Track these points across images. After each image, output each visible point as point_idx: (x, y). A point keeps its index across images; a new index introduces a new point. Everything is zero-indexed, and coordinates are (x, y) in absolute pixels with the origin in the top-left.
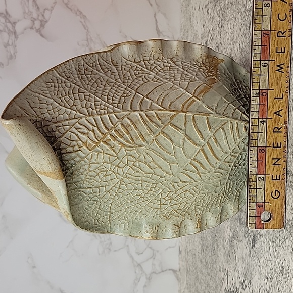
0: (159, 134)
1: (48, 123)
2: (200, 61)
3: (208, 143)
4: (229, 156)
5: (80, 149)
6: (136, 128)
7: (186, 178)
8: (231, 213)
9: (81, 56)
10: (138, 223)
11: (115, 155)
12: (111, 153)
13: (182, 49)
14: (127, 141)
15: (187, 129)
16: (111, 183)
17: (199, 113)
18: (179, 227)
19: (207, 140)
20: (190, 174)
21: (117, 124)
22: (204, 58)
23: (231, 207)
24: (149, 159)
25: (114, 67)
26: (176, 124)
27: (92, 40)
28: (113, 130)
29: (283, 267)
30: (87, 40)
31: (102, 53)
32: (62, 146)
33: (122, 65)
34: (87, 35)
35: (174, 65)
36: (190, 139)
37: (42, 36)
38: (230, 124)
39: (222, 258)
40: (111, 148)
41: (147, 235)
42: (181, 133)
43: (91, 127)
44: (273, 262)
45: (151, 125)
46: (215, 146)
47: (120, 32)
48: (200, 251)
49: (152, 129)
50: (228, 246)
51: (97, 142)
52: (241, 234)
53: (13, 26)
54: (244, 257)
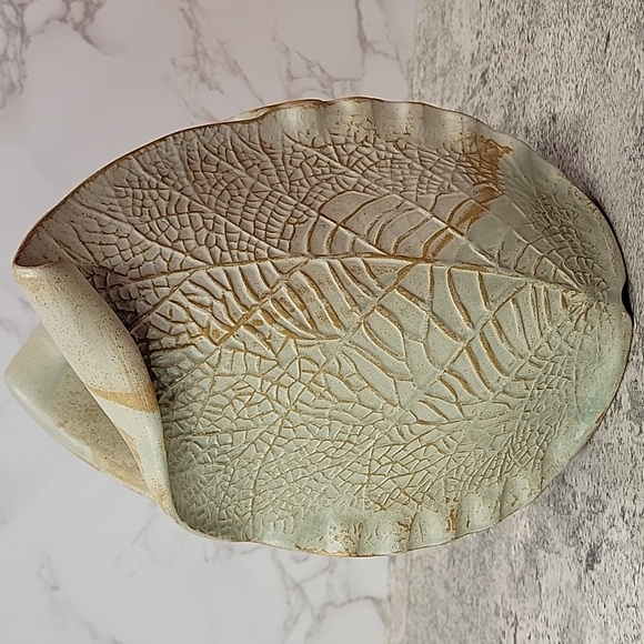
0: (372, 311)
1: (121, 279)
3: (482, 334)
4: (528, 364)
5: (193, 341)
6: (322, 296)
7: (431, 415)
11: (273, 356)
12: (263, 353)
14: (301, 325)
15: (435, 301)
16: (261, 422)
17: (462, 266)
19: (479, 326)
20: (438, 403)
21: (278, 286)
23: (524, 486)
24: (348, 367)
26: (412, 288)
27: (206, 55)
28: (269, 298)
30: (195, 55)
32: (153, 333)
34: (195, 43)
36: (442, 323)
37: (88, 39)
38: (531, 291)
40: (265, 339)
42: (422, 310)
43: (219, 291)
45: (355, 290)
46: (495, 340)
47: (274, 39)
49: (356, 298)
50: (521, 559)
51: (232, 325)
52: (557, 538)
53: (18, 13)
54: (564, 589)
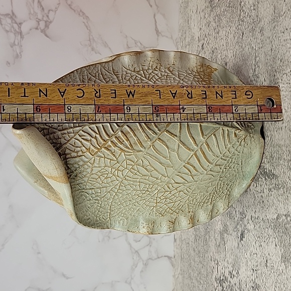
0: (156, 141)
1: (55, 130)
2: (195, 70)
3: (201, 149)
4: (220, 159)
5: (84, 154)
6: (135, 135)
7: (180, 180)
8: (221, 211)
9: (85, 67)
10: (136, 219)
11: (115, 159)
12: (112, 159)
13: (179, 59)
14: (127, 147)
15: (181, 136)
16: (111, 184)
18: (173, 223)
19: (200, 145)
20: (183, 175)
21: (117, 132)
22: (199, 67)
23: (221, 206)
24: (146, 163)
25: (115, 77)
26: (172, 131)
27: (94, 40)
28: (114, 137)
29: (267, 261)
30: (90, 40)
31: (104, 64)
32: (67, 151)
33: (122, 75)
34: (89, 35)
35: (171, 75)
36: (184, 144)
37: (46, 35)
38: (221, 131)
39: (213, 248)
40: (112, 153)
41: (144, 230)
42: (176, 140)
43: (94, 134)
44: (259, 256)
45: (148, 132)
46: (207, 151)
47: (121, 32)
48: (193, 241)
49: (149, 136)
50: (219, 238)
51: (99, 148)
52: (231, 229)
53: (19, 27)
54: (233, 249)
